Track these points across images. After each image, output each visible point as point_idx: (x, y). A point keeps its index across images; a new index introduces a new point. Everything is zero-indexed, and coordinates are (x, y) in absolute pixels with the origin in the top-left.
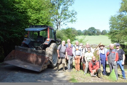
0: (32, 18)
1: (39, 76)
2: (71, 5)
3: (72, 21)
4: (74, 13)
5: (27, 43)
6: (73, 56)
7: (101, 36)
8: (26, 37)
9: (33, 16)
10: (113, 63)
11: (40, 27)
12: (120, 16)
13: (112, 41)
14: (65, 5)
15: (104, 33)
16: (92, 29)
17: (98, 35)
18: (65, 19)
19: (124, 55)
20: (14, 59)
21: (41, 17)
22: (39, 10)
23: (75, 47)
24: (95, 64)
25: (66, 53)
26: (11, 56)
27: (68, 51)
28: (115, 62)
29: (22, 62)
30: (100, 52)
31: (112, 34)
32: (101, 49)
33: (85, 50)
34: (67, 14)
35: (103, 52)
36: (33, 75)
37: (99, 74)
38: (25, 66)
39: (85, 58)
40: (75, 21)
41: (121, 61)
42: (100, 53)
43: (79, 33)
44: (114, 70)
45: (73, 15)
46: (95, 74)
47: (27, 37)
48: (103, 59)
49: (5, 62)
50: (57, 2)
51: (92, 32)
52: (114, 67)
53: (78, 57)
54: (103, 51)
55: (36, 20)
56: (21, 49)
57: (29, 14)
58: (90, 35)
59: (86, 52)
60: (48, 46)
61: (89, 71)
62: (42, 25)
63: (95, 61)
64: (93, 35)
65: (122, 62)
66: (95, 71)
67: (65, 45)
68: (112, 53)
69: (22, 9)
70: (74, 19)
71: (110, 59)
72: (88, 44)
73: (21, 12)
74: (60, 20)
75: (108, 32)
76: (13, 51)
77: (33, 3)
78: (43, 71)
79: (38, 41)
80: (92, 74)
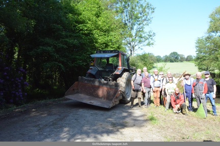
0: (99, 41)
1: (109, 113)
2: (148, 25)
3: (149, 44)
4: (151, 34)
5: (94, 73)
6: (151, 87)
7: (185, 63)
8: (92, 66)
9: (101, 39)
10: (200, 96)
11: (109, 53)
12: (208, 38)
13: (200, 69)
14: (140, 24)
15: (189, 59)
16: (175, 54)
17: (182, 61)
18: (140, 42)
19: (215, 86)
20: (78, 92)
21: (111, 40)
22: (107, 32)
23: (153, 77)
24: (178, 98)
25: (143, 84)
26: (74, 90)
27: (145, 82)
28: (204, 94)
29: (87, 97)
30: (185, 82)
31: (199, 60)
32: (187, 79)
33: (166, 80)
34: (143, 35)
36: (102, 112)
37: (183, 110)
39: (166, 90)
40: (152, 44)
41: (212, 93)
42: (184, 84)
43: (158, 60)
45: (151, 37)
46: (178, 110)
47: (93, 66)
48: (188, 92)
49: (66, 97)
50: (130, 22)
51: (174, 58)
52: (202, 100)
53: (157, 89)
54: (189, 81)
55: (104, 43)
56: (86, 80)
57: (96, 36)
58: (172, 61)
59: (167, 82)
60: (120, 76)
62: (112, 49)
63: (178, 94)
64: (176, 61)
65: (213, 95)
66: (178, 106)
67: (141, 75)
68: (200, 84)
69: (86, 30)
70: (152, 42)
71: (198, 91)
72: (169, 73)
73: (85, 34)
74: (134, 43)
75: (194, 58)
76: (76, 83)
77: (100, 23)
78: (114, 108)
79: (107, 70)
80: (175, 110)
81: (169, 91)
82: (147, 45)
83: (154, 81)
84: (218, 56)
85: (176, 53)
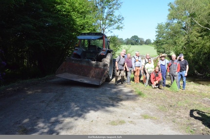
0: (78, 23)
2: (118, 9)
3: (118, 28)
4: (120, 18)
5: (79, 54)
7: (144, 46)
8: (76, 47)
9: (79, 21)
10: (174, 74)
11: (93, 35)
13: (158, 52)
14: (110, 8)
15: (148, 43)
16: (135, 37)
17: (141, 45)
18: (110, 25)
19: (187, 66)
20: (65, 72)
21: (88, 22)
22: (83, 14)
23: (135, 58)
24: (157, 76)
25: (126, 64)
26: (62, 69)
27: (128, 62)
28: (177, 72)
29: (76, 76)
30: (160, 62)
32: (162, 60)
33: (145, 61)
34: (113, 19)
35: (163, 63)
36: (93, 89)
37: (161, 86)
38: (81, 79)
39: (146, 69)
40: (122, 28)
41: (184, 72)
42: (160, 64)
43: (122, 42)
44: (175, 81)
45: (120, 21)
46: (157, 85)
47: (78, 47)
48: (163, 71)
49: (56, 76)
50: (100, 5)
51: (135, 41)
52: (175, 78)
53: (138, 68)
54: (164, 61)
55: (82, 25)
56: (73, 60)
57: (74, 17)
58: (132, 44)
59: (146, 63)
61: (150, 83)
62: (88, 32)
63: (157, 72)
64: (136, 44)
65: (185, 73)
66: (157, 82)
67: (124, 57)
68: (174, 64)
69: (65, 11)
70: (121, 26)
71: (172, 70)
72: (148, 55)
73: (63, 15)
74: (104, 26)
75: (152, 42)
76: (64, 63)
78: (103, 85)
79: (91, 51)
80: (154, 85)
81: (149, 70)
82: (117, 28)
83: (135, 62)
84: (177, 41)
85: (137, 37)
